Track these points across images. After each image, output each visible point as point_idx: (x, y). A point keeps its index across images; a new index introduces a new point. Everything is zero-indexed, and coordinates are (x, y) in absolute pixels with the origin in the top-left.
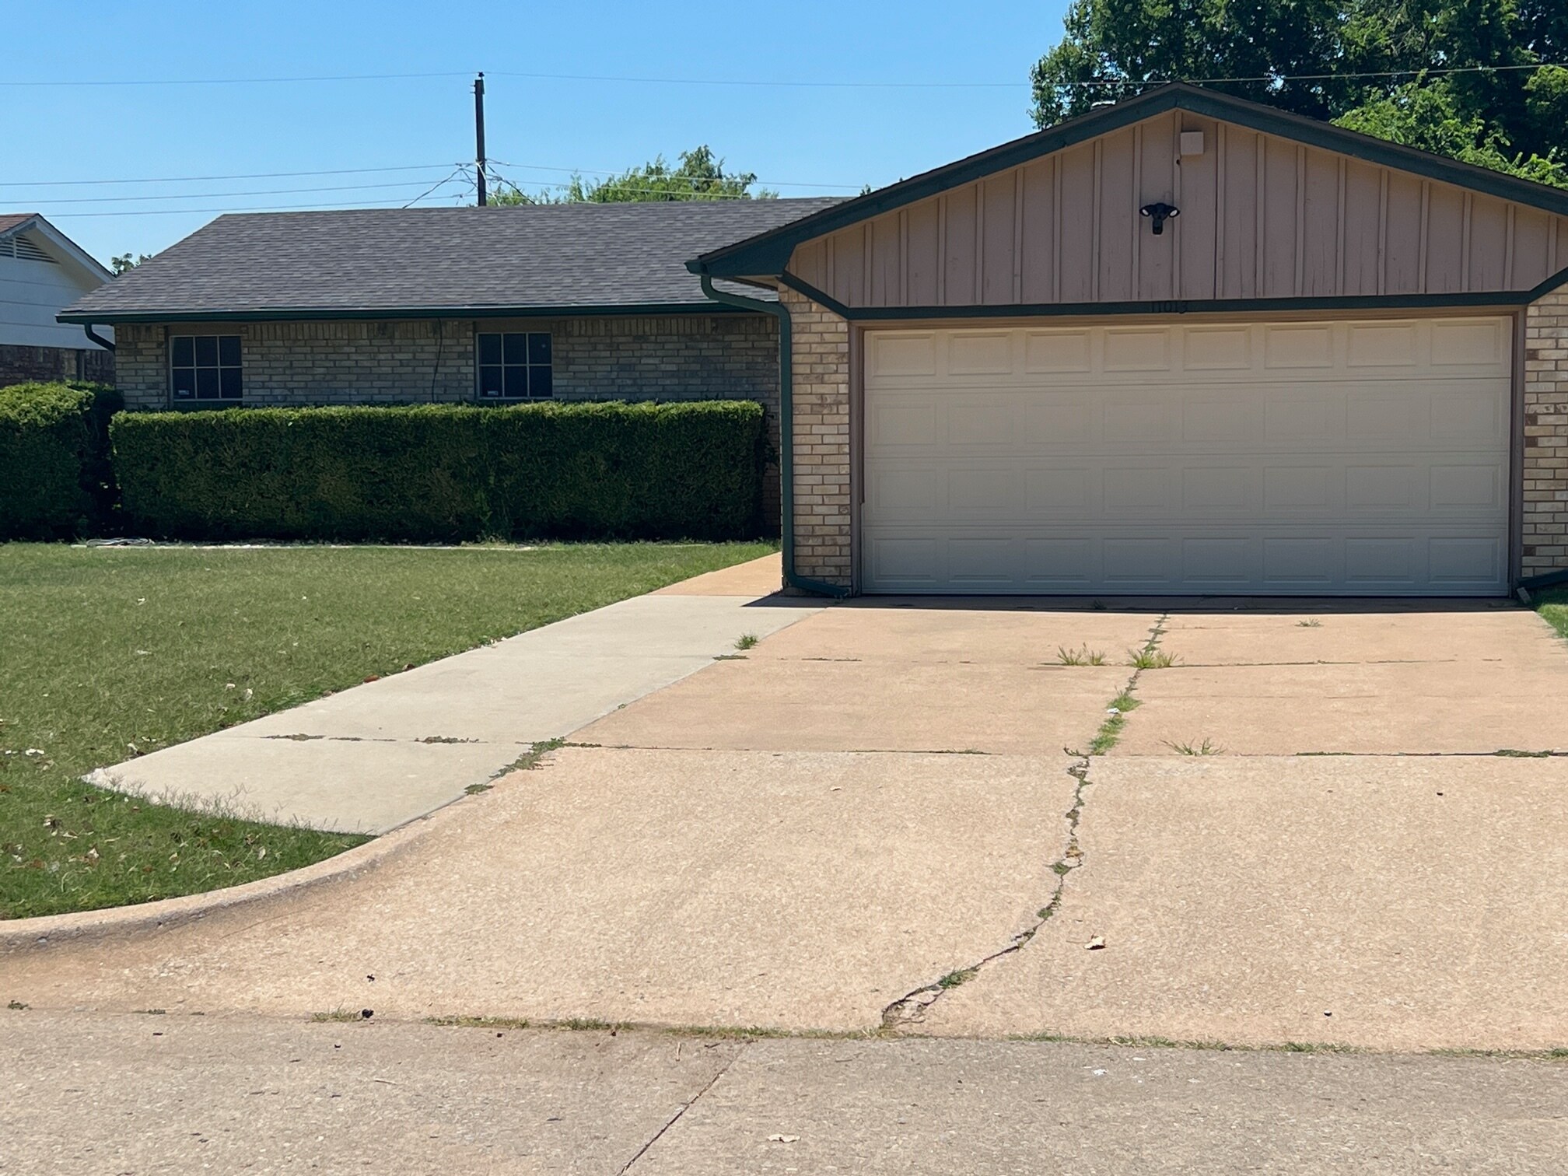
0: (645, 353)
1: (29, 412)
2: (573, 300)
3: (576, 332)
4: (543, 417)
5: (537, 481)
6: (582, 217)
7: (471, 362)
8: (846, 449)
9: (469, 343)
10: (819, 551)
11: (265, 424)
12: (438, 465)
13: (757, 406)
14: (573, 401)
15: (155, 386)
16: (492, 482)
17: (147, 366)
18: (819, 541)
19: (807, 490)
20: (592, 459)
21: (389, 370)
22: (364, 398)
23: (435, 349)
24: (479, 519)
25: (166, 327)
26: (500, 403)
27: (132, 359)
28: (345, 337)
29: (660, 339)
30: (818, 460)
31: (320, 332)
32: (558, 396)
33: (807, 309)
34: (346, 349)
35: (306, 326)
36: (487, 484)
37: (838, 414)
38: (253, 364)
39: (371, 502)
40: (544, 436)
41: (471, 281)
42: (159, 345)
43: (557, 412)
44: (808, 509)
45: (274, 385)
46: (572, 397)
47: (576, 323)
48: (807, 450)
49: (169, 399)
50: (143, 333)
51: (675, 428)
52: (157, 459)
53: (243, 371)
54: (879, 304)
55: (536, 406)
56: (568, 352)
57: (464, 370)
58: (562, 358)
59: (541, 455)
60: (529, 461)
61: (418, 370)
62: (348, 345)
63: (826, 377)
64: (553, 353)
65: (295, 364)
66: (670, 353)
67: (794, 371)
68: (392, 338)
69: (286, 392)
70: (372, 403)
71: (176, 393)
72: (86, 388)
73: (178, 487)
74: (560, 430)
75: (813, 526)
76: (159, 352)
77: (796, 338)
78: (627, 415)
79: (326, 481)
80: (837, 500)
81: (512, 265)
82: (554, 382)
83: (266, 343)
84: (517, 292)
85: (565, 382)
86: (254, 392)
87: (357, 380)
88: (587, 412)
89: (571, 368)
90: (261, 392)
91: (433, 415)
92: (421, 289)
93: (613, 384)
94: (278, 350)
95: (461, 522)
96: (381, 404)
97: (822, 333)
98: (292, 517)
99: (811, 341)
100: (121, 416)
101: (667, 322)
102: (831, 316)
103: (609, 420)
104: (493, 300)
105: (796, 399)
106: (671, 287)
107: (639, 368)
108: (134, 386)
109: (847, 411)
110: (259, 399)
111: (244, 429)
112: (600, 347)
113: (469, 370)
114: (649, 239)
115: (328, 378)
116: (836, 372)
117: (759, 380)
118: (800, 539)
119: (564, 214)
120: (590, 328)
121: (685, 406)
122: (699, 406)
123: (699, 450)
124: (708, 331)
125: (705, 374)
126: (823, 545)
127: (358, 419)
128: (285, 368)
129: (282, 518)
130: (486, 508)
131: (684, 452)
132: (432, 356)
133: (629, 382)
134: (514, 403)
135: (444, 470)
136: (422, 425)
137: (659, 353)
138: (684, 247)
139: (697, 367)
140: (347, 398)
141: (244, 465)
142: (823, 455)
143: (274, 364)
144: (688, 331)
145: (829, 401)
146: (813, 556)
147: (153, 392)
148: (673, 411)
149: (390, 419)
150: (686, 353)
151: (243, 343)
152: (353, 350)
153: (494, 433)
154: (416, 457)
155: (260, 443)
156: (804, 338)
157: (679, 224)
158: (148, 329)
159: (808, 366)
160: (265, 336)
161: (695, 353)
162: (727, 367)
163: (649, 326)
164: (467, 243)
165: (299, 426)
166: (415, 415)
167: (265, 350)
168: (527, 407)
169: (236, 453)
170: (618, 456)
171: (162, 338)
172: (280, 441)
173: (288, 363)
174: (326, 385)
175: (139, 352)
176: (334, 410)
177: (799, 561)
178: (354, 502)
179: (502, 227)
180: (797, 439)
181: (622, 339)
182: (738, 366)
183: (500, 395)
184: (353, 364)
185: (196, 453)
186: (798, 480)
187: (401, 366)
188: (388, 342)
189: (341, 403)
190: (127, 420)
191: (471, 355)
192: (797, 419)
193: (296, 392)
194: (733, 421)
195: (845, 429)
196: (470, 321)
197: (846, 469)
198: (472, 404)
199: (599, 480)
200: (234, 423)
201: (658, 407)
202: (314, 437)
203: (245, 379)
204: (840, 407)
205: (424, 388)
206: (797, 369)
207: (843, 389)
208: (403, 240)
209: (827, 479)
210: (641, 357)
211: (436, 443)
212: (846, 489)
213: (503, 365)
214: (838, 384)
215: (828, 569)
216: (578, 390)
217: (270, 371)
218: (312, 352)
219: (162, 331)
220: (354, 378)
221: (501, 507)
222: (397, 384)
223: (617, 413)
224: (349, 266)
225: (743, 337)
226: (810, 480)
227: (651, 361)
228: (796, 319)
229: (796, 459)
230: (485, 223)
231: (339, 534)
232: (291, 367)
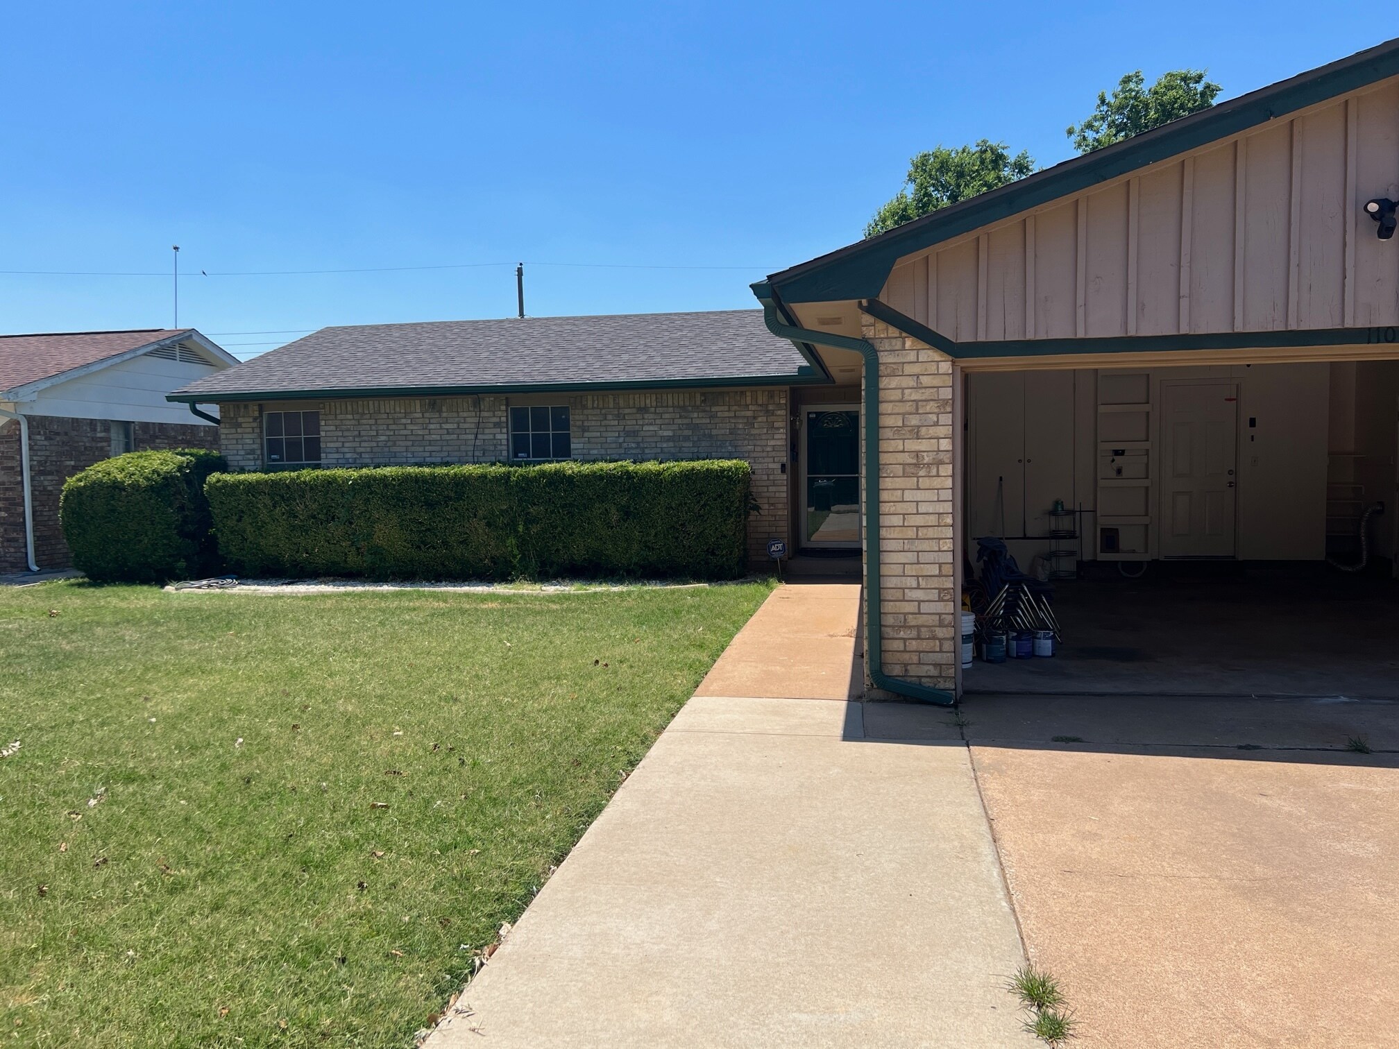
0: (647, 421)
1: (133, 474)
2: (587, 378)
3: (590, 404)
4: (564, 474)
5: (559, 529)
6: (590, 323)
7: (504, 430)
8: (949, 520)
9: (502, 415)
10: (913, 645)
11: (329, 483)
12: (475, 516)
13: (746, 464)
14: (588, 462)
15: (252, 452)
16: (521, 530)
17: (245, 436)
18: (914, 633)
19: (897, 570)
20: (606, 510)
21: (438, 438)
22: (417, 460)
23: (476, 420)
24: (511, 562)
25: (260, 406)
26: (528, 464)
27: (233, 431)
28: (403, 411)
29: (659, 410)
30: (911, 533)
31: (382, 407)
32: (576, 457)
33: (899, 346)
34: (404, 421)
35: (371, 403)
36: (516, 531)
37: (938, 476)
38: (328, 434)
39: (419, 547)
40: (565, 491)
41: (505, 366)
42: (255, 419)
43: (576, 470)
44: (899, 595)
45: (346, 450)
46: (588, 457)
47: (590, 398)
48: (897, 520)
49: (263, 463)
50: (242, 410)
51: (677, 484)
52: (243, 512)
53: (321, 439)
54: (996, 336)
55: (558, 466)
56: (583, 421)
57: (498, 436)
58: (579, 427)
59: (563, 507)
60: (552, 512)
61: (462, 437)
62: (405, 418)
63: (923, 431)
64: (571, 422)
65: (363, 433)
66: (667, 421)
67: (881, 424)
68: (440, 411)
69: (355, 456)
70: (420, 465)
71: (270, 459)
72: (187, 454)
73: (261, 535)
74: (578, 486)
75: (905, 614)
76: (255, 425)
77: (884, 383)
78: (636, 473)
79: (380, 530)
80: (935, 583)
81: (538, 355)
82: (572, 446)
83: (339, 417)
84: (541, 373)
85: (581, 446)
86: (330, 456)
87: (413, 446)
88: (602, 470)
89: (586, 434)
90: (336, 456)
91: (471, 474)
92: (463, 372)
93: (620, 447)
94: (348, 422)
95: (495, 564)
96: (429, 465)
97: (918, 376)
98: (353, 560)
99: (904, 385)
100: (214, 477)
101: (665, 397)
102: (930, 354)
103: (621, 477)
104: (521, 379)
105: (884, 458)
106: (668, 368)
107: (642, 433)
108: (235, 452)
109: (950, 472)
110: (335, 461)
111: (312, 487)
112: (610, 417)
113: (503, 436)
114: (643, 336)
115: (389, 444)
116: (936, 424)
117: (740, 443)
118: (889, 630)
119: (576, 322)
120: (601, 403)
121: (686, 465)
122: (697, 464)
123: (699, 502)
124: (698, 403)
125: (696, 439)
126: (919, 638)
127: (407, 479)
128: (354, 437)
129: (345, 561)
130: (516, 552)
131: (685, 504)
132: (473, 426)
133: (633, 445)
134: (539, 463)
135: (481, 520)
136: (461, 483)
137: (658, 422)
138: (671, 341)
139: (690, 433)
140: (404, 460)
141: (314, 517)
142: (917, 527)
143: (346, 434)
144: (681, 403)
145: (926, 460)
146: (905, 651)
147: (251, 457)
148: (676, 469)
149: (433, 476)
150: (680, 421)
151: (321, 417)
152: (409, 421)
153: (523, 489)
154: (456, 509)
155: (326, 499)
156: (894, 382)
157: (664, 327)
158: (246, 407)
159: (900, 417)
160: (338, 412)
161: (686, 421)
162: (714, 432)
163: (649, 400)
164: (503, 341)
165: (358, 484)
166: (455, 474)
167: (338, 423)
168: (548, 467)
169: (306, 506)
170: (629, 507)
171: (257, 414)
172: (343, 496)
173: (357, 433)
174: (387, 449)
175: (239, 425)
176: (387, 471)
177: (888, 658)
178: (405, 547)
179: (531, 331)
180: (884, 508)
181: (627, 411)
182: (723, 431)
183: (529, 456)
184: (409, 432)
185: (275, 507)
186: (886, 558)
187: (448, 433)
188: (437, 415)
189: (396, 464)
190: (218, 481)
191: (505, 425)
192: (886, 483)
193: (363, 456)
194: (728, 477)
195: (948, 495)
196: (503, 396)
197: (948, 545)
198: (504, 464)
199: (612, 528)
200: (304, 482)
201: (662, 466)
202: (370, 494)
203: (322, 445)
204: (941, 467)
205: (466, 451)
206: (886, 421)
207: (946, 445)
208: (454, 340)
209: (924, 557)
210: (643, 425)
211: (473, 497)
212: (948, 570)
213: (530, 433)
214: (938, 438)
215: (926, 668)
216: (592, 452)
217: (343, 439)
218: (376, 424)
219: (256, 408)
220: (410, 443)
221: (529, 551)
222: (444, 449)
223: (627, 471)
224: (410, 357)
225: (726, 408)
226: (901, 558)
227: (651, 428)
228: (885, 358)
229: (883, 533)
230: (518, 329)
231: (393, 573)
232: (359, 435)
